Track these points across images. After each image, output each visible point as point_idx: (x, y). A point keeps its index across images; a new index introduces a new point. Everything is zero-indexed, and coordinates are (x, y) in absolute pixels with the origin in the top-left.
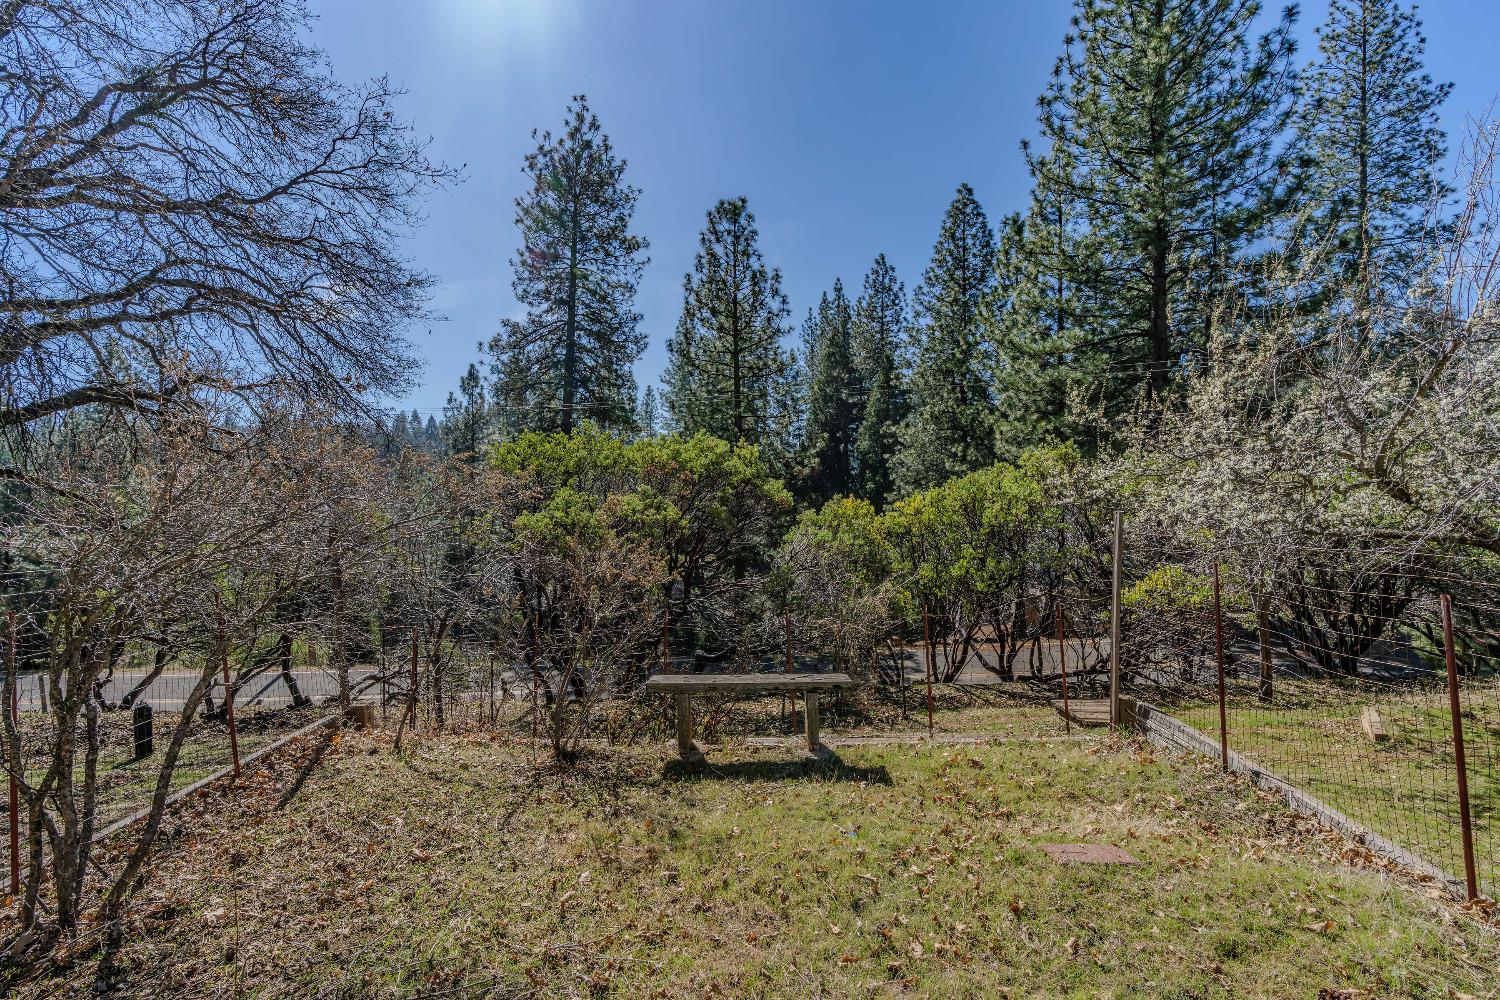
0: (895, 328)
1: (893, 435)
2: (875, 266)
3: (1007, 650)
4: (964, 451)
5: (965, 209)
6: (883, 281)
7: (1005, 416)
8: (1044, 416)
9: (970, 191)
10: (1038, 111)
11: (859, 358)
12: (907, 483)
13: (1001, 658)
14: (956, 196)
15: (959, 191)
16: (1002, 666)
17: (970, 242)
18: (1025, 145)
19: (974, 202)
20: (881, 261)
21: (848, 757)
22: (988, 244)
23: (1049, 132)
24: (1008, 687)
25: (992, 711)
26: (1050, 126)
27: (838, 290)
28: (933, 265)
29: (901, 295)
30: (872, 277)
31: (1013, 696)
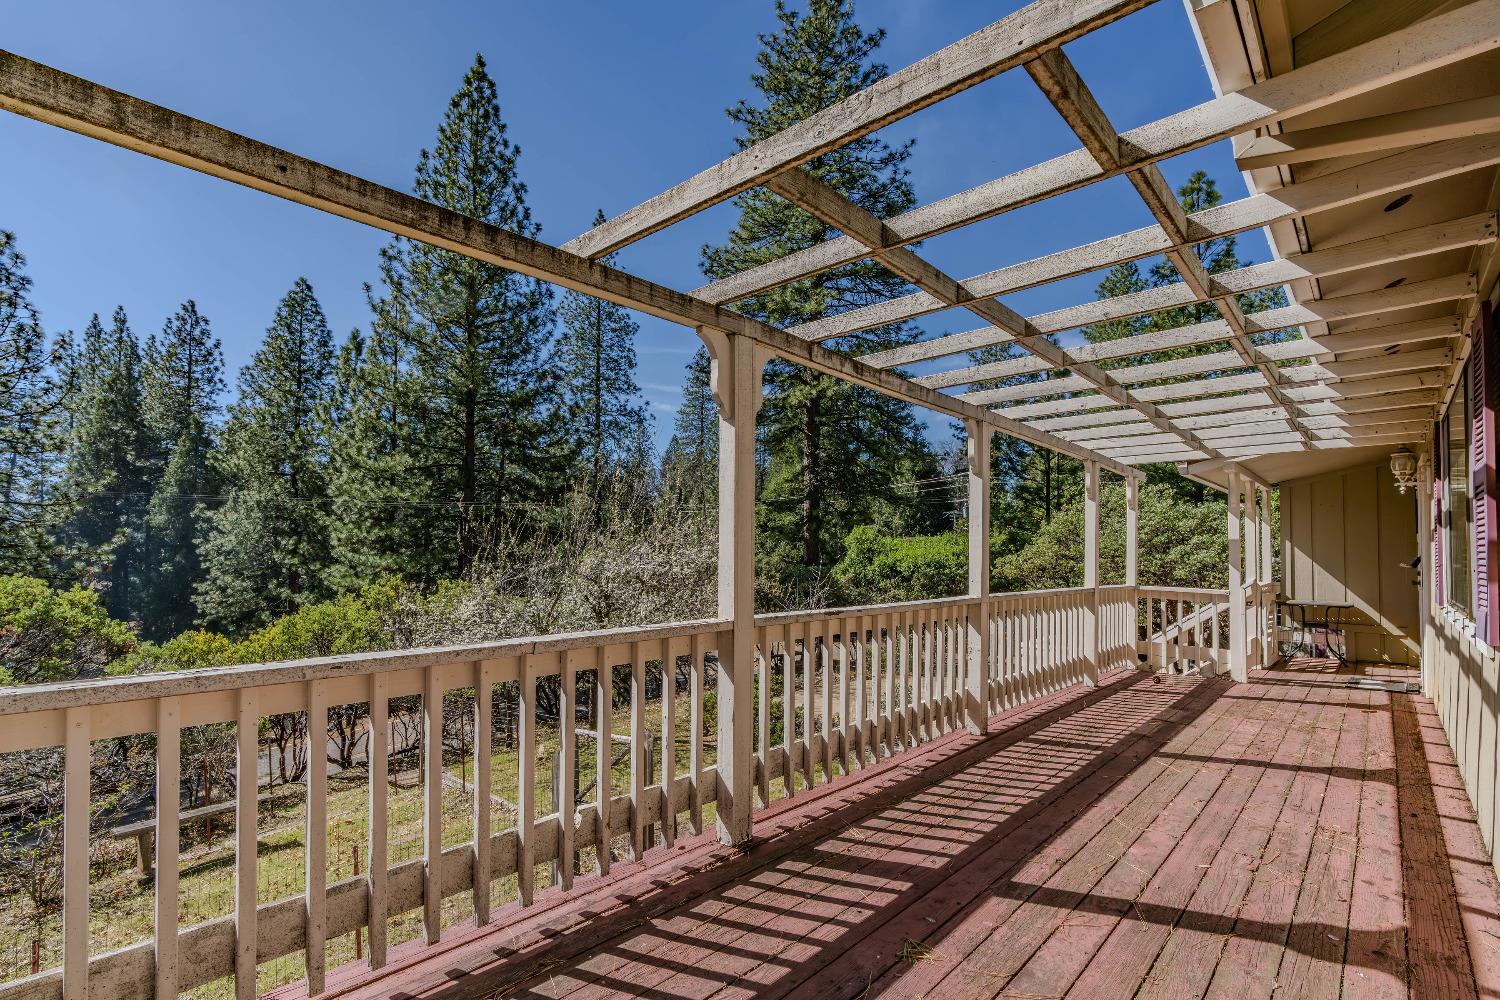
0: (208, 389)
1: (209, 520)
2: (182, 313)
3: (347, 742)
4: (297, 544)
5: (301, 304)
6: (190, 328)
7: (341, 519)
8: (377, 521)
9: (309, 288)
10: (381, 260)
11: (152, 412)
12: (225, 573)
13: (342, 751)
14: (294, 288)
15: (297, 284)
16: (342, 757)
17: (307, 335)
18: (368, 288)
19: (313, 299)
20: (191, 308)
21: (272, 842)
22: (325, 344)
23: (388, 280)
24: (349, 773)
25: (341, 795)
26: (391, 278)
27: (121, 321)
28: (265, 348)
29: (216, 353)
30: (176, 324)
31: (351, 780)
